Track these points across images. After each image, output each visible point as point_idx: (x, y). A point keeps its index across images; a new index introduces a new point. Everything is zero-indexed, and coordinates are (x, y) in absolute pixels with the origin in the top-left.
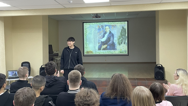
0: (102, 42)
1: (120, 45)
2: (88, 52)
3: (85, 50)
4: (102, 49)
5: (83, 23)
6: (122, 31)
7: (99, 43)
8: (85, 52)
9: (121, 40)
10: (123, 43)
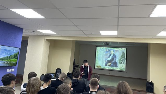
0: (108, 61)
1: (120, 64)
2: (98, 66)
3: (96, 65)
4: (107, 65)
5: (96, 47)
6: (122, 55)
7: (106, 61)
8: (96, 66)
9: (121, 61)
10: (123, 63)
